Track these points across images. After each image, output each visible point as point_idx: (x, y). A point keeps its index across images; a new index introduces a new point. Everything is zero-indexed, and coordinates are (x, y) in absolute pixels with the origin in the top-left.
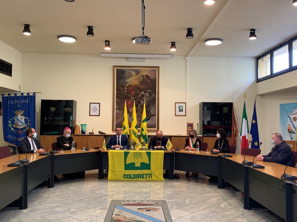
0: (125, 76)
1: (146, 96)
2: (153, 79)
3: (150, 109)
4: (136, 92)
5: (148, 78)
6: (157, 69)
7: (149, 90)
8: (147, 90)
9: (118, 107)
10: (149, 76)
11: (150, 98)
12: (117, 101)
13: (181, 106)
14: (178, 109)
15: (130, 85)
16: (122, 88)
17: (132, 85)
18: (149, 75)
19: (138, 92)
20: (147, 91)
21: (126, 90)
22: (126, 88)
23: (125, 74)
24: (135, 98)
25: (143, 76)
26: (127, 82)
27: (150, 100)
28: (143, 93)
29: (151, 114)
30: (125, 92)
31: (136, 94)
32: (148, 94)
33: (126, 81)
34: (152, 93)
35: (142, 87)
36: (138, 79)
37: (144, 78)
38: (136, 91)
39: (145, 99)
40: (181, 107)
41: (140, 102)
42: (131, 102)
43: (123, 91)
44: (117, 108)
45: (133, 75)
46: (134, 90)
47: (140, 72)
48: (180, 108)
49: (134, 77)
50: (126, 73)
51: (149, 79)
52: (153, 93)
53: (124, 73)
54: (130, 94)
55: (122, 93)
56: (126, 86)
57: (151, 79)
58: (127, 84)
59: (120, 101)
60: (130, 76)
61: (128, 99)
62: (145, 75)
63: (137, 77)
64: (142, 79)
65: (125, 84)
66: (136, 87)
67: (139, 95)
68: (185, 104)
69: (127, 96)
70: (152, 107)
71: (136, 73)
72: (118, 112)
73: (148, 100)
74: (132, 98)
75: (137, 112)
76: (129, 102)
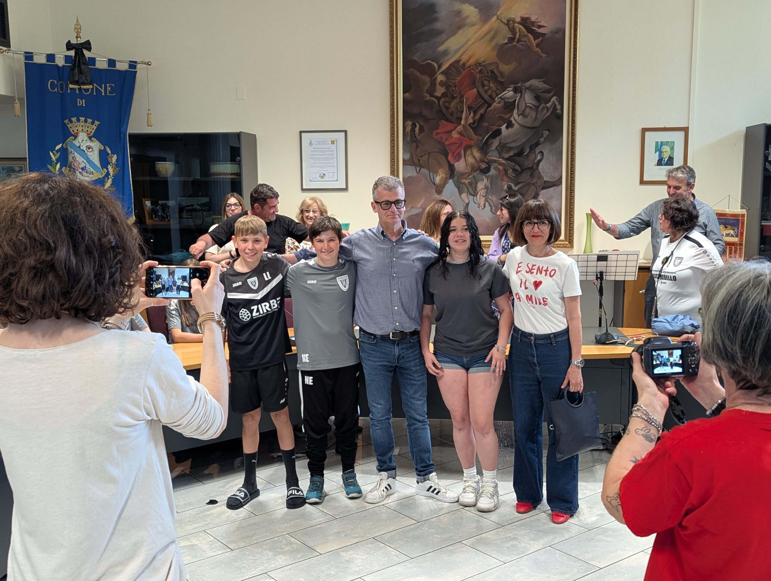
0: (438, 25)
1: (522, 107)
2: (552, 32)
3: (539, 158)
4: (482, 91)
7: (535, 82)
8: (528, 81)
9: (412, 156)
10: (533, 23)
11: (537, 112)
12: (409, 129)
13: (667, 143)
14: (651, 157)
15: (458, 61)
16: (427, 79)
17: (464, 64)
18: (533, 19)
19: (490, 92)
20: (528, 84)
21: (442, 84)
22: (440, 78)
23: (436, 20)
24: (478, 116)
25: (509, 23)
26: (445, 53)
27: (537, 124)
28: (509, 93)
29: (540, 177)
30: (440, 91)
31: (483, 98)
32: (528, 99)
33: (442, 48)
34: (547, 91)
35: (506, 68)
36: (489, 37)
37: (513, 30)
38: (483, 86)
39: (520, 119)
40: (666, 148)
41: (498, 133)
42: (460, 133)
43: (431, 91)
44: (408, 157)
45: (469, 20)
46: (473, 84)
47: (498, 8)
48: (661, 152)
49: (472, 30)
50: (443, 13)
51: (536, 35)
52: (551, 94)
53: (436, 12)
54: (455, 101)
55: (428, 97)
56: (440, 67)
57: (543, 35)
58: (447, 58)
59: (417, 129)
60: (458, 25)
61: (448, 121)
63: (486, 27)
65: (438, 58)
66: (481, 72)
67: (495, 105)
68: (682, 134)
69: (447, 108)
70: (546, 148)
71: (480, 11)
72: (415, 174)
73: (529, 122)
74: (467, 118)
75: (485, 171)
76: (455, 135)
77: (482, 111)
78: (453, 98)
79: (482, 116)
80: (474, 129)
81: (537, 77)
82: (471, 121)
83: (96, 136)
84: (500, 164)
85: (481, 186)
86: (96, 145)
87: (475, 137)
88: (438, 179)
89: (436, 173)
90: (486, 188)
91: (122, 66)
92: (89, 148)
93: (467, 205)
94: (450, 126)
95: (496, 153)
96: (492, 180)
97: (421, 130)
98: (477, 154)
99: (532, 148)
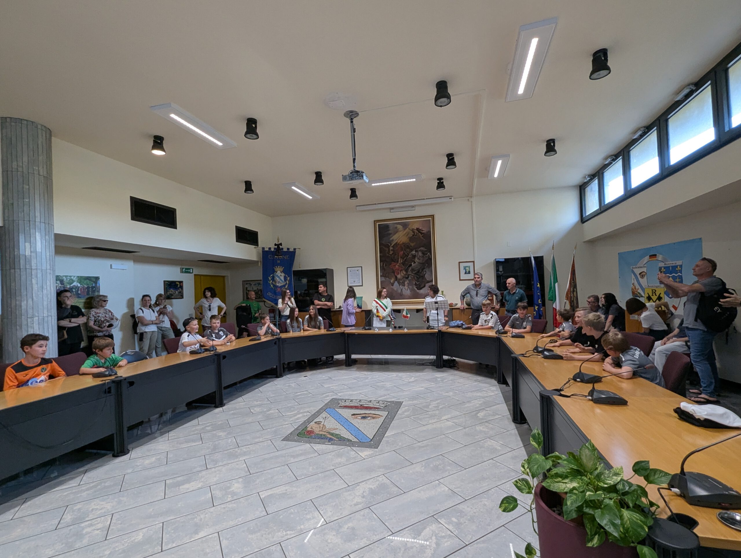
0: (390, 232)
1: (418, 256)
2: (427, 232)
3: (425, 273)
4: (405, 252)
5: (419, 232)
6: (431, 219)
7: (422, 248)
8: (420, 247)
9: (383, 274)
10: (420, 230)
11: (423, 258)
12: (382, 265)
13: (467, 267)
14: (463, 271)
15: (397, 243)
16: (387, 249)
17: (399, 244)
18: (420, 228)
19: (407, 252)
20: (419, 249)
21: (392, 250)
22: (391, 248)
23: (389, 230)
24: (404, 260)
25: (413, 230)
26: (393, 240)
27: (424, 262)
28: (414, 252)
29: (426, 279)
30: (391, 253)
31: (405, 254)
32: (420, 254)
33: (391, 239)
35: (412, 244)
36: (406, 235)
37: (414, 232)
38: (405, 250)
39: (418, 260)
40: (467, 268)
41: (411, 265)
42: (398, 266)
43: (389, 253)
44: (382, 274)
45: (399, 230)
46: (402, 250)
47: (409, 225)
48: (466, 270)
49: (401, 233)
50: (391, 228)
51: (422, 233)
52: (427, 252)
53: (389, 228)
54: (396, 256)
55: (387, 255)
56: (391, 245)
57: (424, 233)
58: (393, 242)
59: (384, 265)
60: (396, 231)
61: (394, 262)
62: (415, 229)
63: (405, 232)
64: (411, 235)
65: (390, 242)
66: (404, 246)
67: (409, 256)
68: (472, 263)
69: (394, 258)
70: (427, 270)
71: (403, 227)
72: (384, 280)
73: (421, 261)
74: (400, 261)
75: (407, 278)
76: (397, 267)
77: (405, 258)
78: (396, 254)
79: (405, 260)
80: (403, 264)
81: (422, 247)
82: (402, 262)
83: (283, 272)
84: (412, 275)
85: (406, 283)
86: (283, 274)
87: (403, 267)
88: (392, 281)
89: (391, 279)
90: (408, 283)
91: (291, 250)
92: (281, 275)
93: (402, 289)
94: (395, 264)
95: (411, 272)
96: (410, 280)
97: (386, 265)
98: (405, 273)
99: (422, 270)
